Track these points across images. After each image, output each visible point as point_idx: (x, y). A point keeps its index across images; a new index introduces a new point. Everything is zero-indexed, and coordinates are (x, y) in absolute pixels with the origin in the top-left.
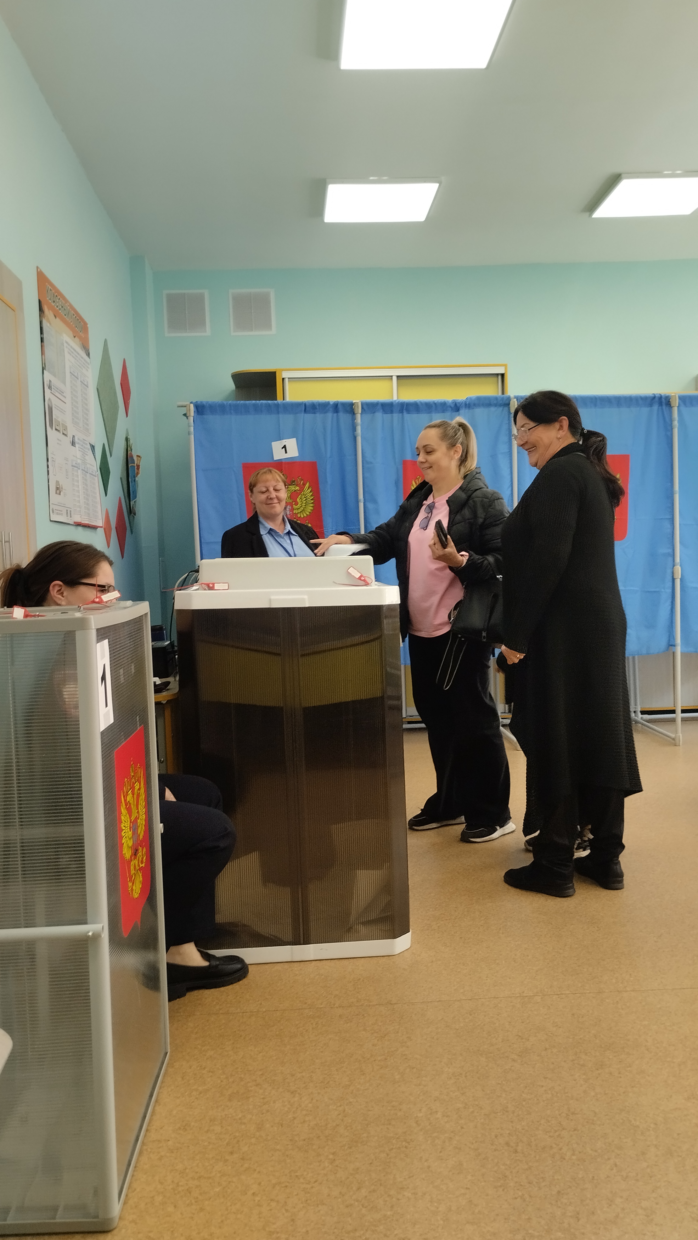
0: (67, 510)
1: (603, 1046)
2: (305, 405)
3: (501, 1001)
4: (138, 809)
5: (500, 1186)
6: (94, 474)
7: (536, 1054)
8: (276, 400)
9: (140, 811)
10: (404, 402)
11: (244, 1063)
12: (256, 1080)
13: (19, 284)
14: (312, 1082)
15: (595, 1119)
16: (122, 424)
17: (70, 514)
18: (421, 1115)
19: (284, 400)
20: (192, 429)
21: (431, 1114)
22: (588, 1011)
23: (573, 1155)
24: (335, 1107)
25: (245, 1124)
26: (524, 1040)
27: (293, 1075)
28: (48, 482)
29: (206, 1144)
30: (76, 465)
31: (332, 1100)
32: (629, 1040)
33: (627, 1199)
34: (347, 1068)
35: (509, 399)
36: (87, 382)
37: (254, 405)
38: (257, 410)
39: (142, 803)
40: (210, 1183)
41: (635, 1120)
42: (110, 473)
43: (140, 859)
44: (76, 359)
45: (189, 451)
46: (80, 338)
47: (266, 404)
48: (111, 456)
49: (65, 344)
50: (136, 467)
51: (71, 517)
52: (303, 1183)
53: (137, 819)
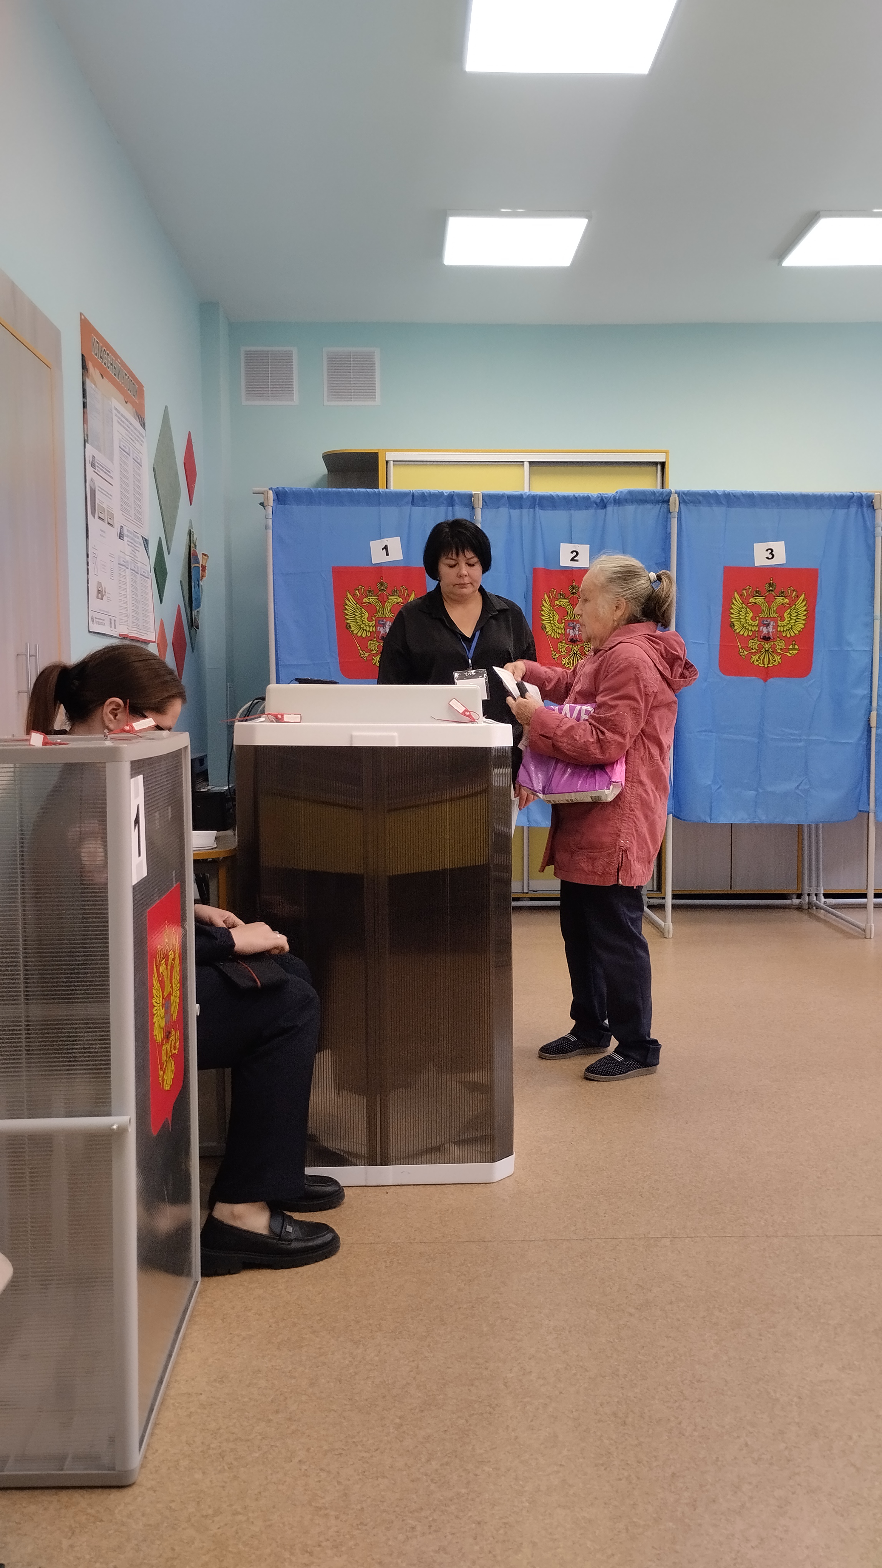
0: (110, 619)
1: (742, 1301)
2: (413, 496)
3: (620, 1242)
4: (171, 983)
5: (602, 1465)
6: (146, 575)
7: (658, 1307)
8: (377, 487)
9: (174, 986)
10: (537, 495)
11: (299, 1305)
12: (312, 1327)
13: (55, 335)
14: (380, 1330)
15: (725, 1388)
16: (184, 513)
17: (115, 624)
18: (512, 1375)
19: (387, 488)
20: (270, 522)
21: (524, 1374)
22: (727, 1258)
23: (695, 1430)
24: (406, 1363)
25: (295, 1378)
26: (644, 1291)
27: (358, 1322)
28: (88, 583)
29: (246, 1400)
30: (124, 563)
31: (403, 1353)
32: (774, 1296)
33: (757, 1486)
34: (424, 1316)
35: (670, 493)
36: (141, 460)
37: (348, 493)
38: (354, 500)
39: (176, 977)
40: (248, 1447)
41: (775, 1392)
42: (166, 574)
43: (173, 1044)
44: (127, 430)
45: (266, 550)
46: (134, 404)
47: (364, 493)
48: (169, 553)
49: (114, 412)
50: (201, 568)
51: (115, 628)
52: (360, 1451)
53: (170, 994)
